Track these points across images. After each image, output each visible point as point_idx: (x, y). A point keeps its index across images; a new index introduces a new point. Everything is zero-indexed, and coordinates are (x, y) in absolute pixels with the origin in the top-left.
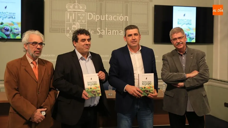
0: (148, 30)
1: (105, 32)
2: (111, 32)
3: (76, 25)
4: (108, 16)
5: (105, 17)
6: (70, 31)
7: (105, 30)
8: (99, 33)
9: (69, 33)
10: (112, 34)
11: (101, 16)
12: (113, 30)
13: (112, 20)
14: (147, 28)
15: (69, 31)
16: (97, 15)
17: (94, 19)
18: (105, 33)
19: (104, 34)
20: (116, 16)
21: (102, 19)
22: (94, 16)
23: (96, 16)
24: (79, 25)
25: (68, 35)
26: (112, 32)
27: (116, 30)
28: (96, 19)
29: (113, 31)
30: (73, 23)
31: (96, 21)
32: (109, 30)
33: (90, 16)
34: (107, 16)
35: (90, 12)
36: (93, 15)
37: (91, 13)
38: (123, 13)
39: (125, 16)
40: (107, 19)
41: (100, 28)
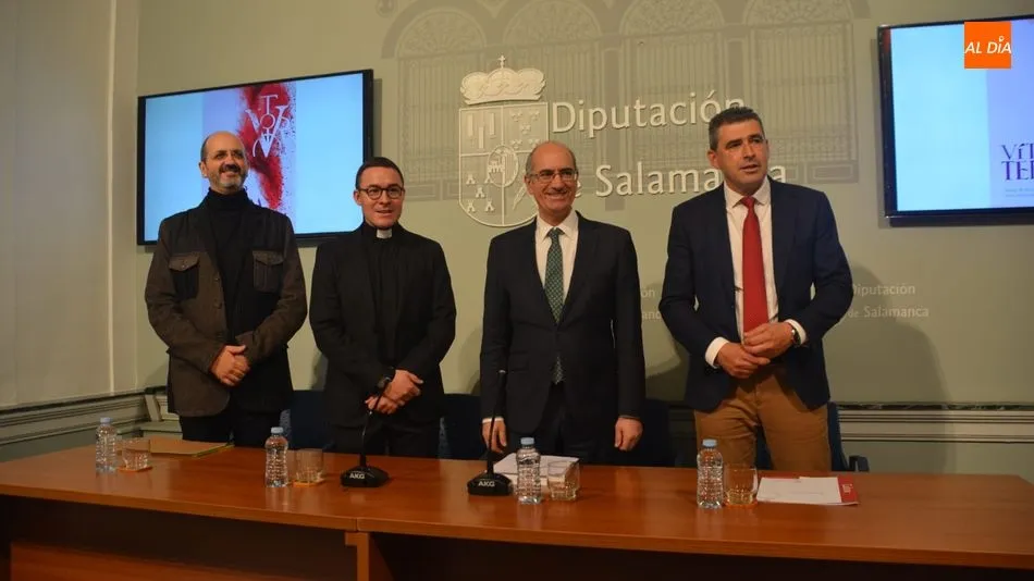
0: (854, 158)
1: (635, 181)
2: (660, 181)
3: (503, 160)
4: (644, 107)
5: (632, 111)
6: (480, 190)
7: (634, 172)
8: (607, 187)
9: (474, 197)
10: (666, 187)
11: (614, 110)
12: (673, 170)
13: (663, 122)
14: (849, 146)
15: (473, 188)
16: (594, 108)
17: (582, 127)
18: (634, 188)
19: (629, 191)
20: (684, 105)
21: (617, 122)
22: (581, 112)
23: (591, 111)
24: (516, 158)
25: (471, 205)
26: (665, 180)
27: (685, 170)
28: (592, 127)
29: (672, 174)
30: (489, 153)
31: (592, 135)
32: (651, 170)
33: (564, 115)
34: (638, 106)
35: (561, 100)
36: (577, 108)
37: (566, 100)
38: (716, 86)
39: (731, 99)
40: (642, 121)
41: (609, 167)
